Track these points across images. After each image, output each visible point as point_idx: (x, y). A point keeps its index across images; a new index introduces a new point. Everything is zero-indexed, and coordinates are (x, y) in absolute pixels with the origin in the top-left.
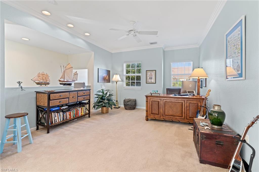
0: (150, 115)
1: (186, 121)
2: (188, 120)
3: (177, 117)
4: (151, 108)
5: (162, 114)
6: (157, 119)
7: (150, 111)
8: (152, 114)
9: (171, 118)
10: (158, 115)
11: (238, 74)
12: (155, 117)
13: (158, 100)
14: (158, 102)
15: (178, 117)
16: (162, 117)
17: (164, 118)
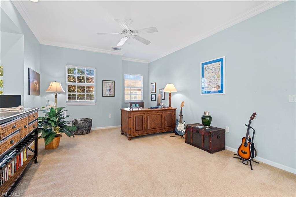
0: (134, 132)
1: (164, 131)
2: (165, 130)
3: (157, 129)
4: (134, 124)
5: (145, 129)
6: (141, 135)
7: (134, 128)
8: (136, 131)
9: (153, 131)
10: (142, 131)
11: (218, 91)
12: (139, 133)
13: (142, 115)
14: (141, 117)
15: (159, 129)
16: (145, 132)
17: (147, 132)
